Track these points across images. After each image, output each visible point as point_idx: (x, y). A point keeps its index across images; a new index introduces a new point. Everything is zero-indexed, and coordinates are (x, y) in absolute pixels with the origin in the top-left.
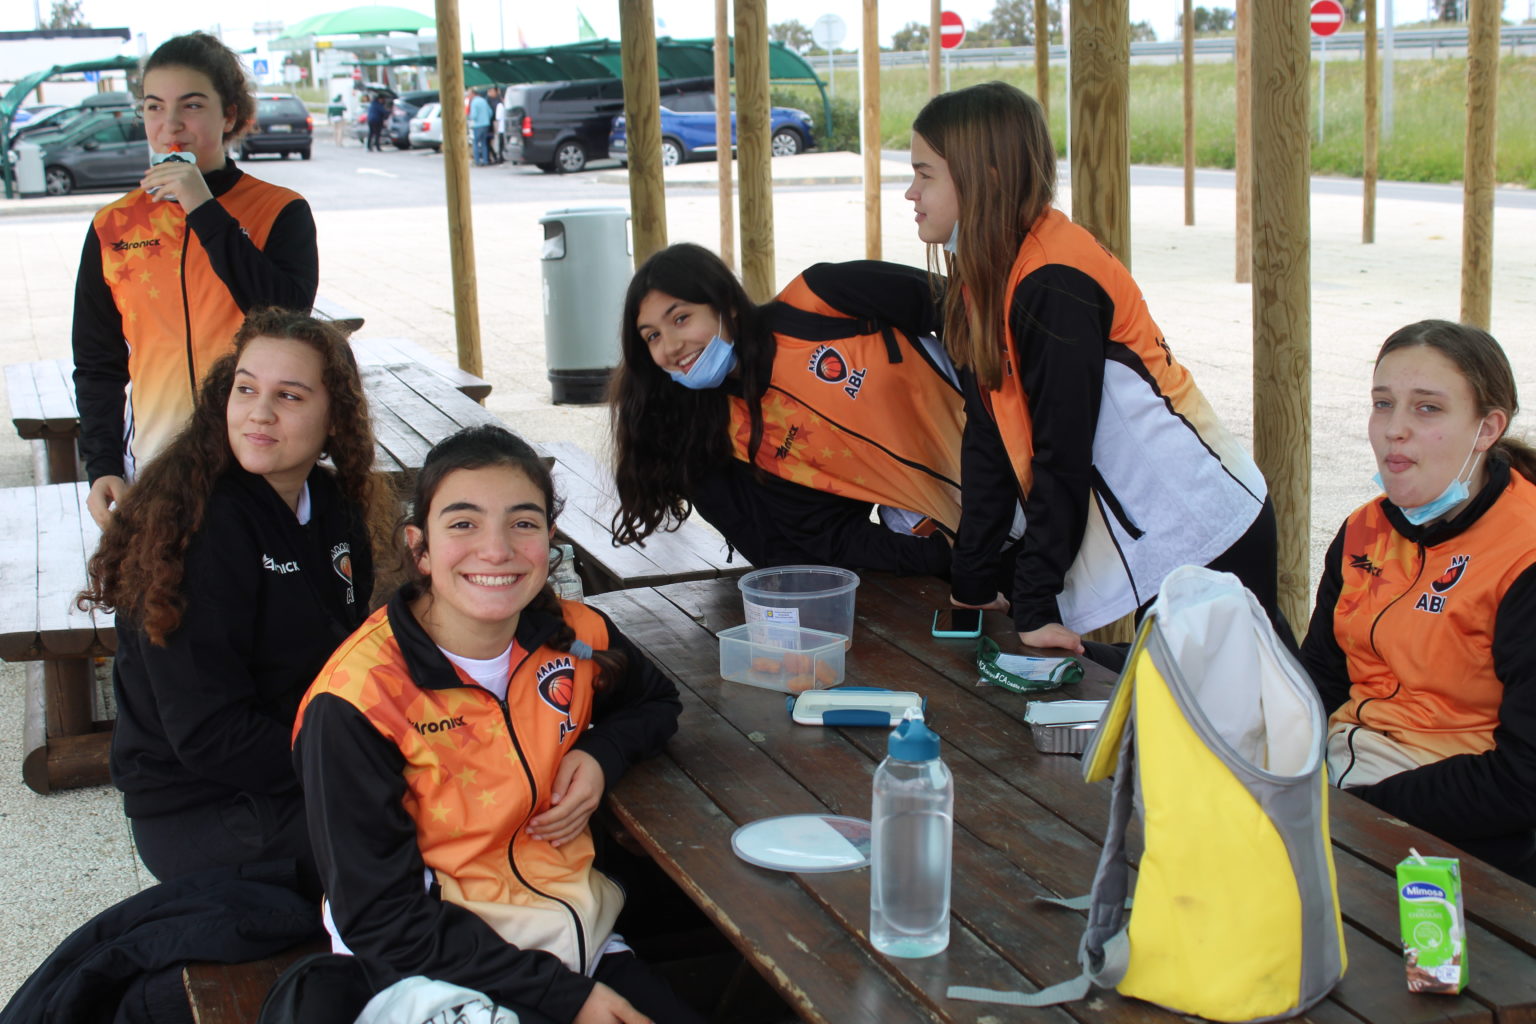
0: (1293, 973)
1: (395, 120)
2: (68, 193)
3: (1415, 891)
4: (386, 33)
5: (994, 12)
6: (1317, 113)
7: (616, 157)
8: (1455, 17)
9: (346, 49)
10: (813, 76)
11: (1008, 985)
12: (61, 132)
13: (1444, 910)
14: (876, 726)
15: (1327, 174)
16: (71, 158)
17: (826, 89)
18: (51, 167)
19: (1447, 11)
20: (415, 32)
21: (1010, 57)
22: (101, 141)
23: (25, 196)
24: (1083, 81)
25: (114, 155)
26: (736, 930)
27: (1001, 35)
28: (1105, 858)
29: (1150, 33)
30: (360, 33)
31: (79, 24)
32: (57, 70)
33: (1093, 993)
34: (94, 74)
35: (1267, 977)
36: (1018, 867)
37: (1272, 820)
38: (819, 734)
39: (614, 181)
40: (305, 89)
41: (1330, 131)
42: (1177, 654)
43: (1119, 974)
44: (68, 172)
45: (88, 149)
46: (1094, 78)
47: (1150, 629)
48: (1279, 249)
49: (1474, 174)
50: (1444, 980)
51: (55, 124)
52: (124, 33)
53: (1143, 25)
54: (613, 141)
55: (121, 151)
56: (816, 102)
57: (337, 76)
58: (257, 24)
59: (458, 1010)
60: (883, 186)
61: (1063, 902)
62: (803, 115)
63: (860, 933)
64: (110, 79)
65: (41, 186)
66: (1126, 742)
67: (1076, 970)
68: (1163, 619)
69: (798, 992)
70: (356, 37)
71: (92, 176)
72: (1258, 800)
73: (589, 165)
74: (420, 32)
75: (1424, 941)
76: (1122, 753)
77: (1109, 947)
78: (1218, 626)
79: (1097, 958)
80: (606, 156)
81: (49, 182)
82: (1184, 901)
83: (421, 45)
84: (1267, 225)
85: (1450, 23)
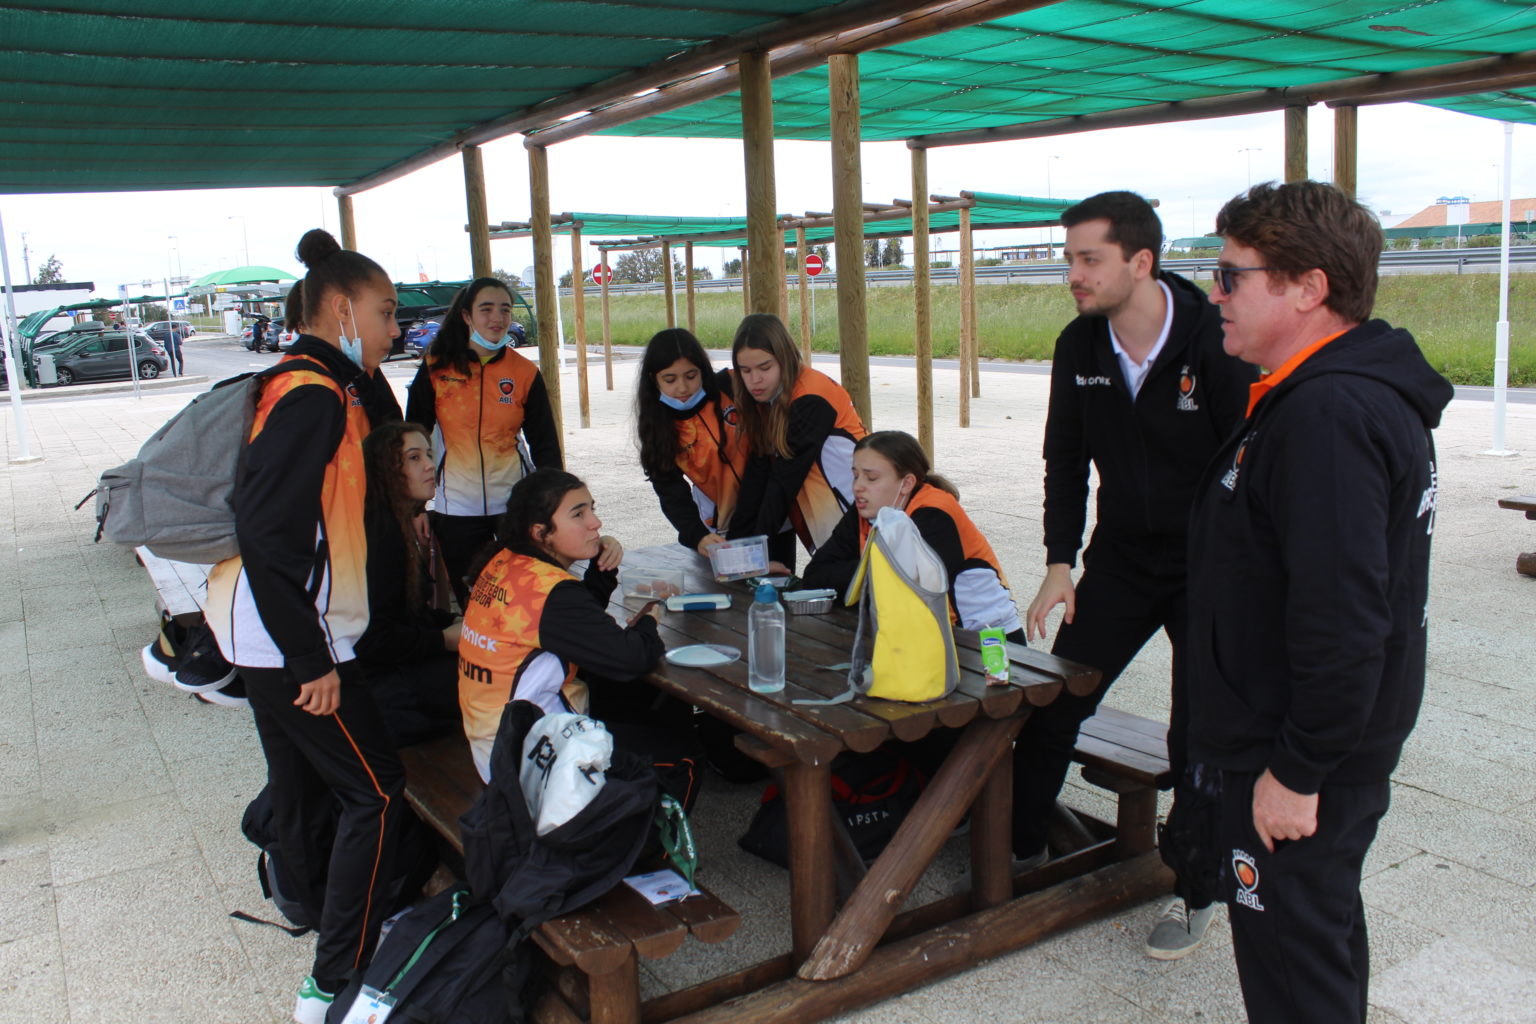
0: (942, 678)
1: (269, 335)
2: (70, 384)
3: (988, 642)
4: (258, 282)
5: (618, 264)
6: (811, 319)
7: (409, 353)
8: (877, 264)
9: (233, 293)
10: (524, 302)
11: (817, 699)
12: (61, 347)
13: (1000, 648)
14: (710, 609)
15: (819, 352)
16: (72, 362)
17: (532, 309)
18: (60, 368)
19: (873, 261)
20: (276, 281)
21: (631, 290)
22: (90, 352)
23: (44, 386)
24: (757, 299)
25: (98, 359)
26: (685, 689)
27: (623, 276)
28: (858, 637)
29: (709, 275)
30: (238, 283)
31: (58, 281)
32: (62, 308)
33: (857, 697)
34: (74, 312)
35: (932, 681)
36: (801, 657)
37: (932, 612)
38: (682, 615)
39: (408, 366)
40: (205, 318)
41: (819, 328)
42: (887, 540)
43: (869, 687)
44: (70, 371)
45: (83, 357)
46: (762, 297)
47: (875, 534)
48: (856, 381)
49: (921, 347)
50: (1002, 679)
51: (53, 343)
52: (90, 286)
53: (704, 270)
54: (406, 344)
55: (104, 357)
56: (526, 317)
57: (226, 309)
58: (173, 279)
59: (578, 723)
60: (588, 363)
61: (827, 668)
62: (519, 325)
63: (742, 686)
64: (83, 314)
65: (54, 380)
66: (865, 585)
67: (846, 689)
68: (880, 529)
69: (726, 708)
70: (235, 286)
71: (85, 373)
72: (926, 603)
73: (392, 357)
74: (281, 282)
75: (992, 664)
76: (863, 591)
77: (866, 675)
78: (900, 531)
79: (859, 680)
80: (403, 352)
81: (58, 377)
82: (897, 650)
83: (280, 289)
84: (849, 370)
85: (875, 268)
